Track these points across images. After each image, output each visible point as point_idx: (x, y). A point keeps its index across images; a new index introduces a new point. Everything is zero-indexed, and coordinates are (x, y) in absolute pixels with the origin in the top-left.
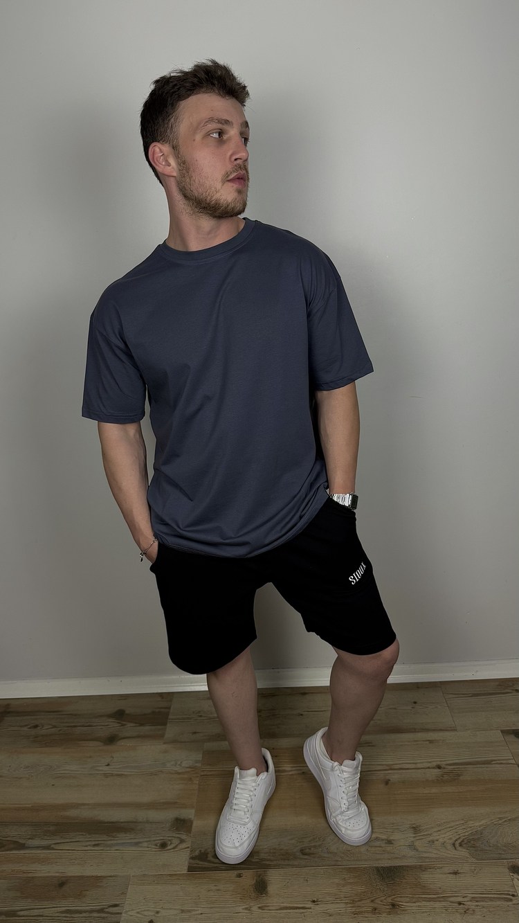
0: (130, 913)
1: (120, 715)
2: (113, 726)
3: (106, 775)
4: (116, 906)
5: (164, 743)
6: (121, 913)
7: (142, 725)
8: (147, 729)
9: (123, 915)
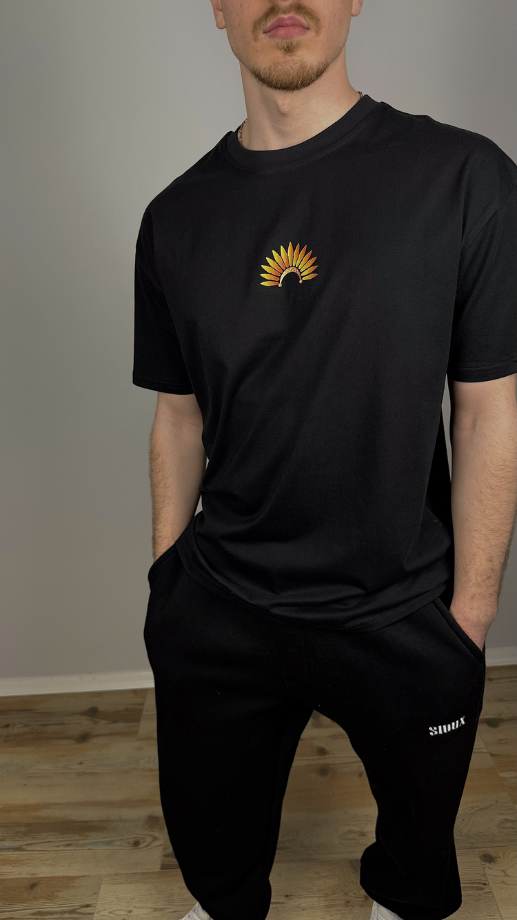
0: (102, 913)
1: (93, 713)
2: (85, 724)
3: (79, 774)
4: (88, 906)
5: (138, 740)
6: (93, 914)
7: (115, 722)
8: (120, 726)
9: (96, 915)
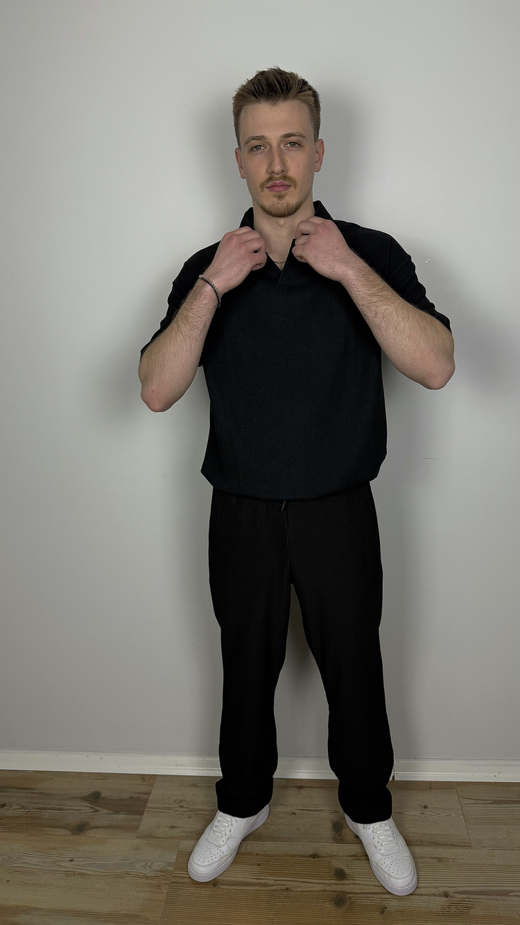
1: (94, 798)
2: (83, 811)
5: (138, 837)
7: (117, 812)
8: (121, 818)
